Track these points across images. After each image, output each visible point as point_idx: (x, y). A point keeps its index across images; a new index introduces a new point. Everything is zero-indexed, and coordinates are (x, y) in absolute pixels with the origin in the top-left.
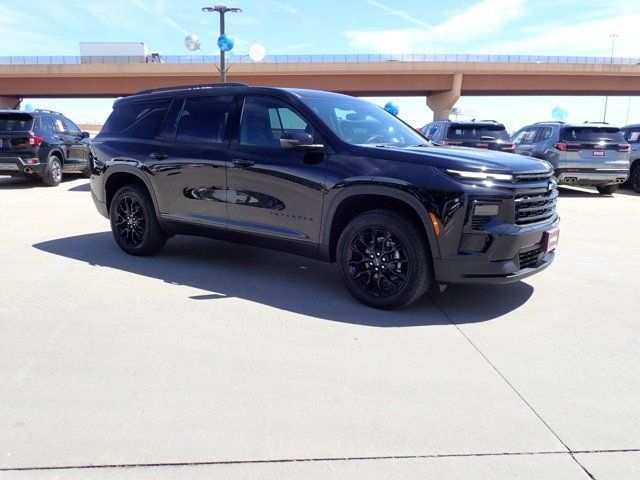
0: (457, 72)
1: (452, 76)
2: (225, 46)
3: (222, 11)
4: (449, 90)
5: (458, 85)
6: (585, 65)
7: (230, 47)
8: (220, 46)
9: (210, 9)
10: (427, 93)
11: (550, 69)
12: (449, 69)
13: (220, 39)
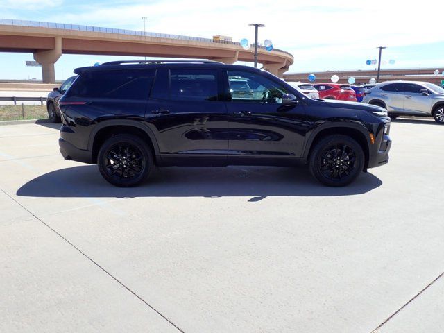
0: (57, 36)
1: (54, 38)
4: (52, 49)
5: (59, 46)
10: (34, 51)
12: (51, 33)
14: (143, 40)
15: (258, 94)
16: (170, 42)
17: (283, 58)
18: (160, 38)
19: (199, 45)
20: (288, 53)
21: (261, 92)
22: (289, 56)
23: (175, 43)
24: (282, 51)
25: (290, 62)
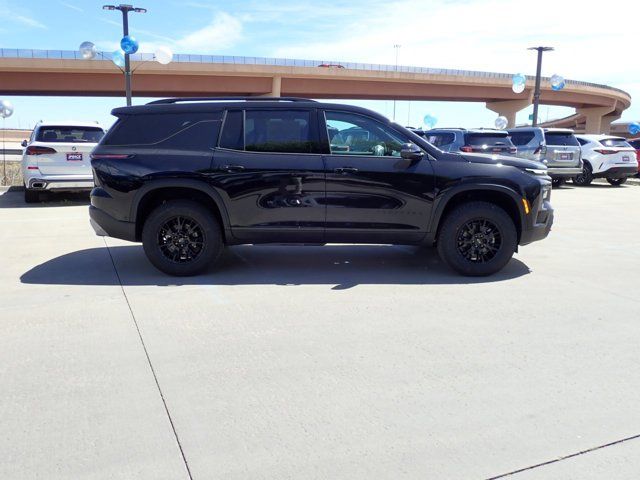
0: (276, 75)
1: (272, 78)
2: (129, 49)
3: (125, 10)
4: (269, 92)
5: (277, 88)
6: (386, 72)
7: (135, 49)
8: (124, 48)
9: (111, 7)
10: (247, 95)
11: (358, 75)
12: (268, 72)
13: (123, 41)
14: (389, 76)
15: (527, 152)
16: (427, 78)
17: (611, 99)
18: (414, 74)
19: (471, 81)
20: (620, 91)
21: (531, 149)
22: (621, 95)
23: (434, 79)
24: (610, 88)
25: (624, 104)
